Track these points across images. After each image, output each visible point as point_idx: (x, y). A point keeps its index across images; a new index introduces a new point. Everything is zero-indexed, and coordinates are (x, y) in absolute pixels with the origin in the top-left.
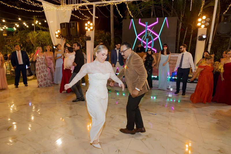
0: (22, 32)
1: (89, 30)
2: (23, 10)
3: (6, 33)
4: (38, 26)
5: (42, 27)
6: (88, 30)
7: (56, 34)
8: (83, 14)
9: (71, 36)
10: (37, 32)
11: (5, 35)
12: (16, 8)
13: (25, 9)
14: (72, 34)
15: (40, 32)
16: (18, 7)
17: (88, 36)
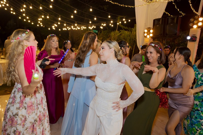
0: (105, 32)
1: (195, 27)
2: (117, 4)
4: (121, 26)
5: (124, 27)
6: (193, 28)
7: (144, 33)
8: (178, 10)
10: (120, 31)
12: (111, 2)
13: (118, 4)
14: (167, 33)
15: (123, 31)
16: (113, 2)
17: (193, 35)
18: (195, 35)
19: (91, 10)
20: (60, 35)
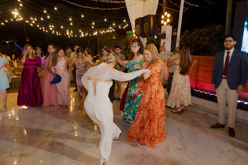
1: (165, 23)
3: (115, 36)
6: (164, 25)
9: (144, 34)
11: (114, 38)
14: (145, 32)
17: (163, 32)
18: (165, 32)
19: (83, 16)
20: (89, 42)
